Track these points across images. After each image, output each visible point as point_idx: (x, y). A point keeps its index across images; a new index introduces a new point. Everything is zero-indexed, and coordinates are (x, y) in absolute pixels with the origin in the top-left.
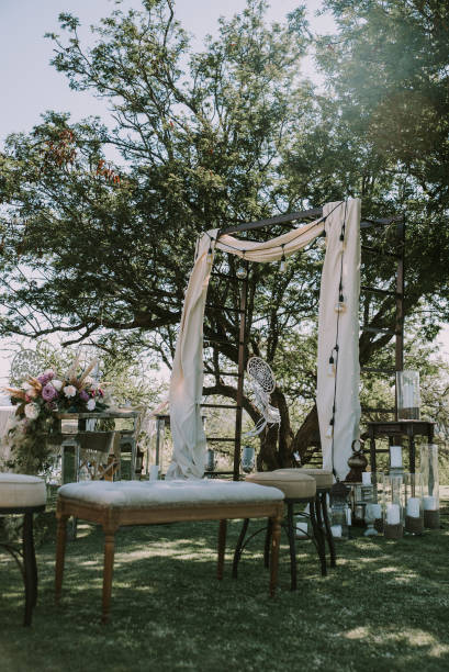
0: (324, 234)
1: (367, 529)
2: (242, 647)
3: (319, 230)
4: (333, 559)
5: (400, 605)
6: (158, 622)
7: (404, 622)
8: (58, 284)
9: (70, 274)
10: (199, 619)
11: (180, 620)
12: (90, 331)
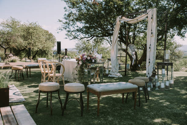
0: (147, 17)
1: (156, 88)
2: (128, 123)
3: (146, 16)
4: (148, 97)
5: (164, 112)
6: (110, 116)
7: (165, 117)
8: (86, 27)
9: (88, 25)
10: (118, 115)
11: (115, 115)
12: (92, 38)
